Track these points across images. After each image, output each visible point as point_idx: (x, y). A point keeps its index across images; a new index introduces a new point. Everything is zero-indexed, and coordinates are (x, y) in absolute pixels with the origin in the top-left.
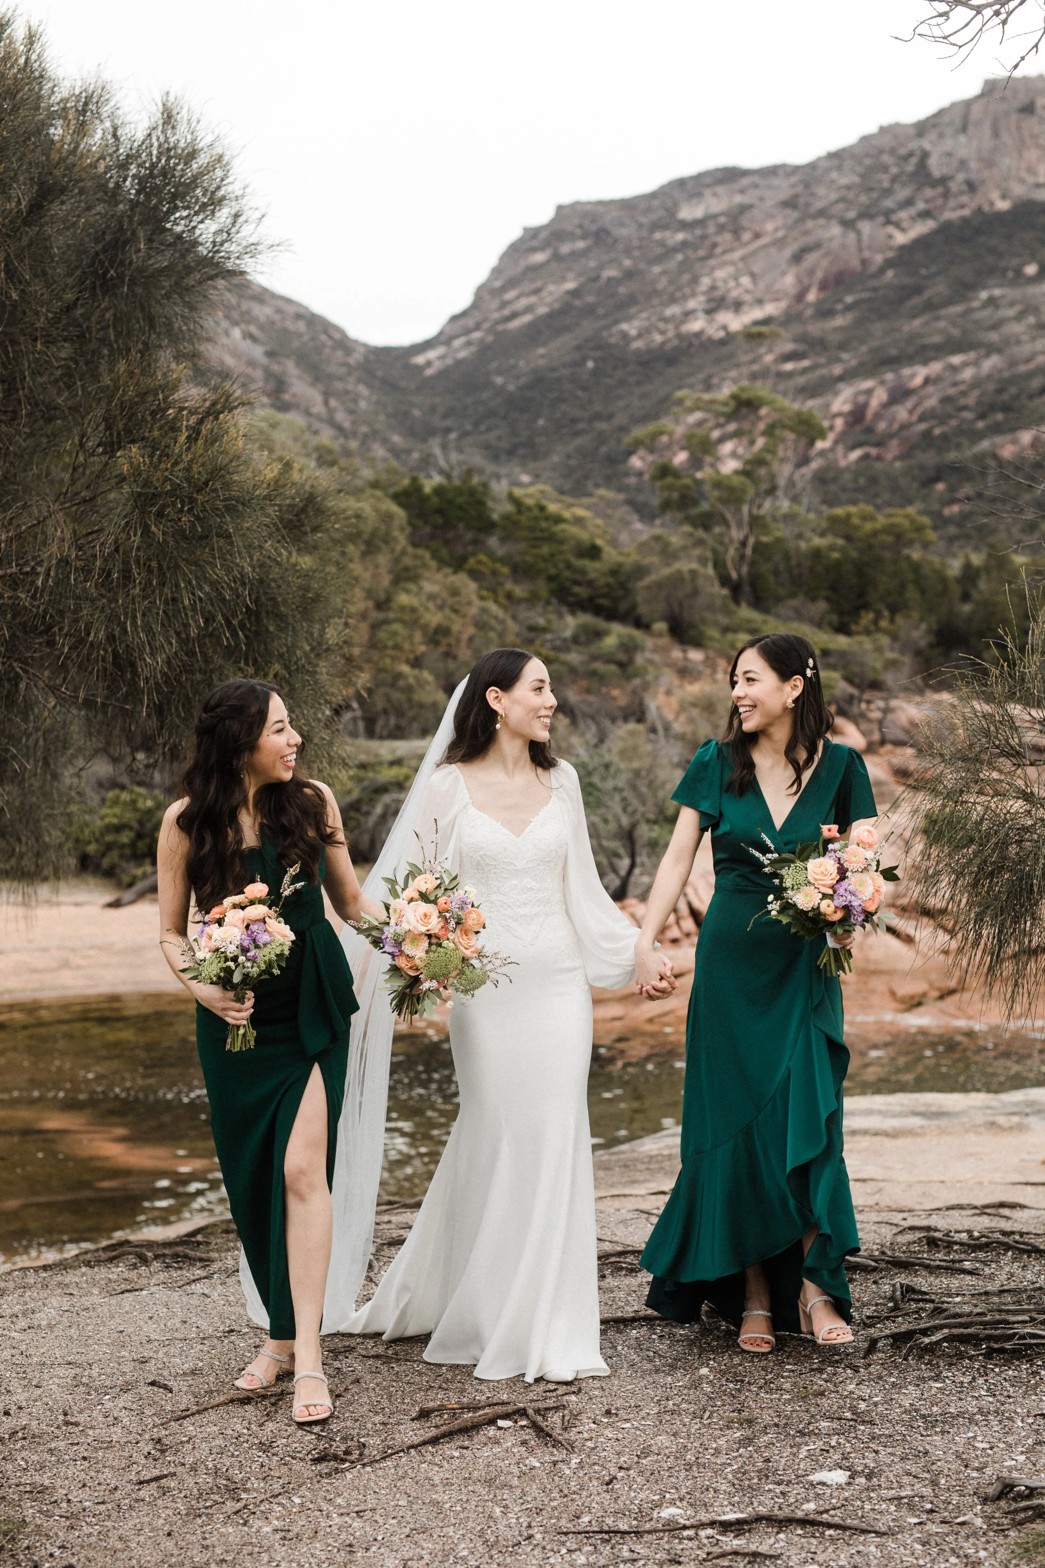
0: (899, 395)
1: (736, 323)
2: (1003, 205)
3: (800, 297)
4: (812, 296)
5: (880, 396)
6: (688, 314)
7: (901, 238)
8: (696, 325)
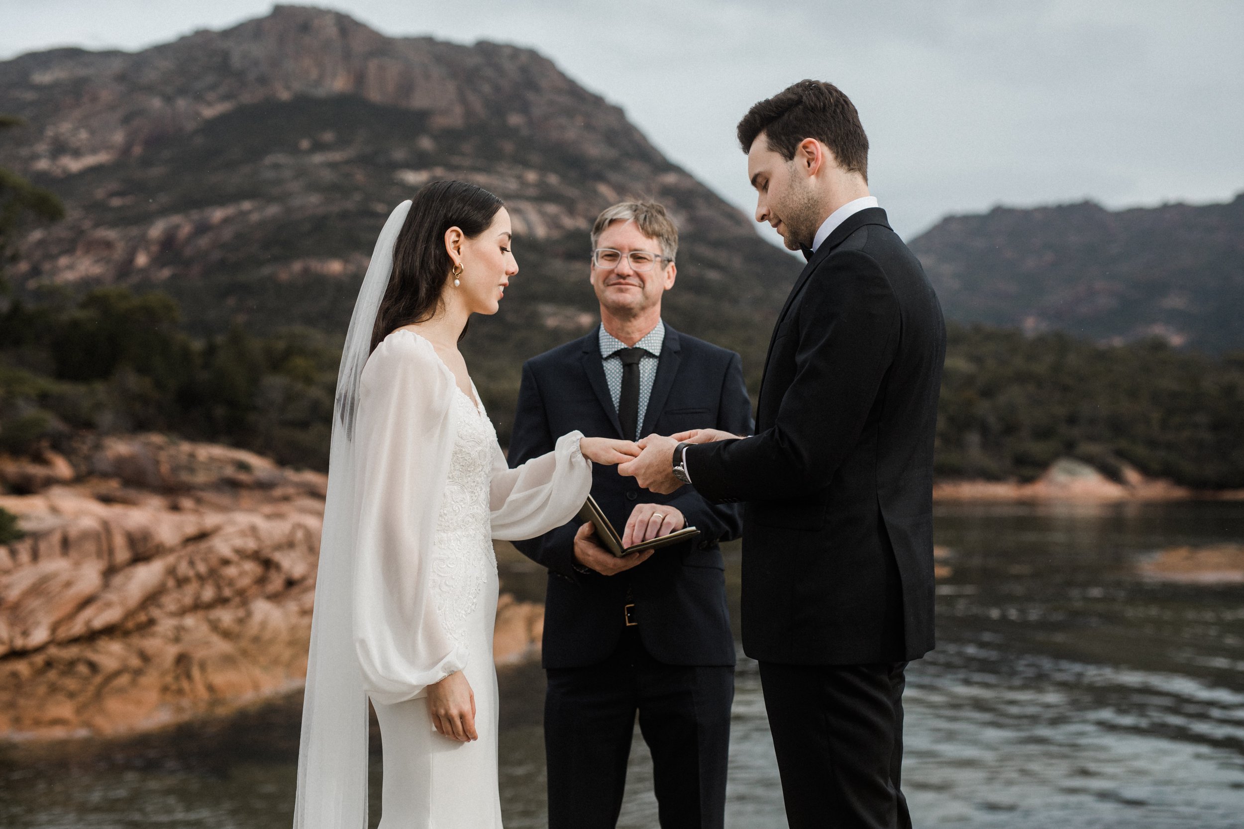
0: (202, 228)
1: (74, 165)
2: (284, 95)
3: (126, 151)
4: (137, 150)
5: (186, 230)
6: (35, 157)
7: (208, 112)
8: (43, 165)
